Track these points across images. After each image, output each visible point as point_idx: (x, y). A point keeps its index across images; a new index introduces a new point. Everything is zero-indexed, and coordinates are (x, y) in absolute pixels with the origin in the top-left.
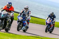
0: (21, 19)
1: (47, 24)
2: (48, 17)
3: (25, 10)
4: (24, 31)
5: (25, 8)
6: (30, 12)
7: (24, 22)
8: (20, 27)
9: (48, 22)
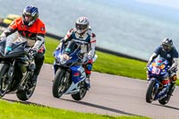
0: (65, 59)
1: (150, 77)
2: (154, 54)
3: (79, 31)
4: (77, 97)
5: (77, 25)
6: (94, 36)
7: (74, 69)
8: (64, 84)
9: (155, 71)
